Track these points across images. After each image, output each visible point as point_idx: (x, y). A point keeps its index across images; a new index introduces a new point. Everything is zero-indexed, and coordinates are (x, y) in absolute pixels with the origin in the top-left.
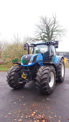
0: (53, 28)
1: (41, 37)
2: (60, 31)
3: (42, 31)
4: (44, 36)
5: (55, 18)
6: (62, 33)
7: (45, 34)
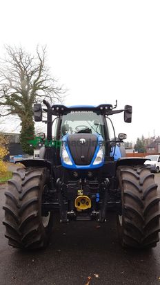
0: (36, 80)
1: (7, 97)
2: (52, 90)
3: (9, 84)
4: (13, 95)
5: (42, 59)
6: (55, 95)
7: (16, 91)
